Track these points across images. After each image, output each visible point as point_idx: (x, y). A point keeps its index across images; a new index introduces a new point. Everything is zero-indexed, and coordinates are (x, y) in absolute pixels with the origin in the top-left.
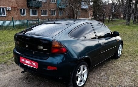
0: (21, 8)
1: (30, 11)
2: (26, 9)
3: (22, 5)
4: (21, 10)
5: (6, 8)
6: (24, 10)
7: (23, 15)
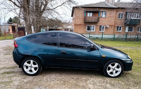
0: (118, 26)
1: (125, 28)
2: (122, 27)
3: (120, 23)
4: (118, 27)
5: (105, 26)
6: (120, 28)
7: (119, 31)
